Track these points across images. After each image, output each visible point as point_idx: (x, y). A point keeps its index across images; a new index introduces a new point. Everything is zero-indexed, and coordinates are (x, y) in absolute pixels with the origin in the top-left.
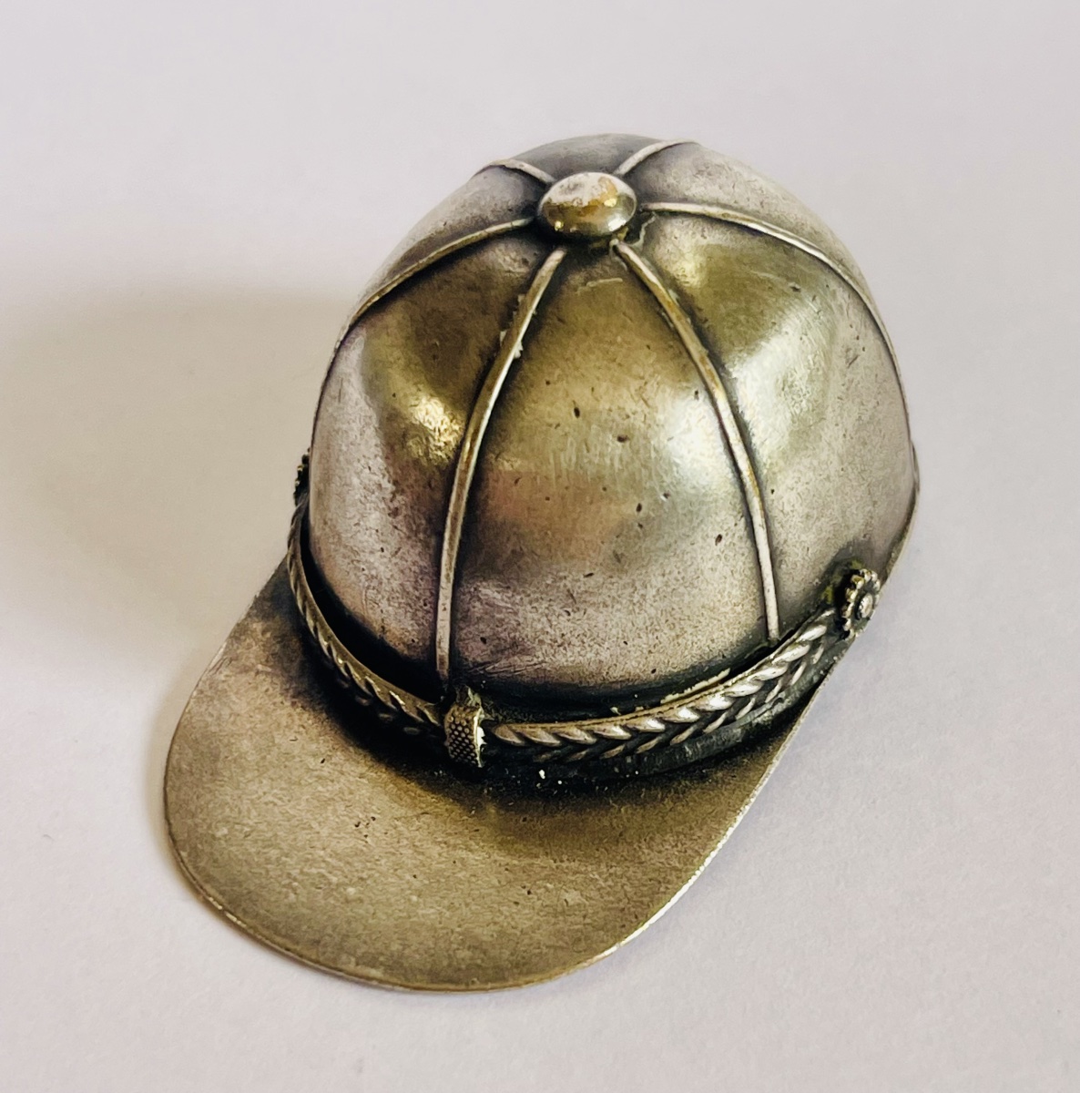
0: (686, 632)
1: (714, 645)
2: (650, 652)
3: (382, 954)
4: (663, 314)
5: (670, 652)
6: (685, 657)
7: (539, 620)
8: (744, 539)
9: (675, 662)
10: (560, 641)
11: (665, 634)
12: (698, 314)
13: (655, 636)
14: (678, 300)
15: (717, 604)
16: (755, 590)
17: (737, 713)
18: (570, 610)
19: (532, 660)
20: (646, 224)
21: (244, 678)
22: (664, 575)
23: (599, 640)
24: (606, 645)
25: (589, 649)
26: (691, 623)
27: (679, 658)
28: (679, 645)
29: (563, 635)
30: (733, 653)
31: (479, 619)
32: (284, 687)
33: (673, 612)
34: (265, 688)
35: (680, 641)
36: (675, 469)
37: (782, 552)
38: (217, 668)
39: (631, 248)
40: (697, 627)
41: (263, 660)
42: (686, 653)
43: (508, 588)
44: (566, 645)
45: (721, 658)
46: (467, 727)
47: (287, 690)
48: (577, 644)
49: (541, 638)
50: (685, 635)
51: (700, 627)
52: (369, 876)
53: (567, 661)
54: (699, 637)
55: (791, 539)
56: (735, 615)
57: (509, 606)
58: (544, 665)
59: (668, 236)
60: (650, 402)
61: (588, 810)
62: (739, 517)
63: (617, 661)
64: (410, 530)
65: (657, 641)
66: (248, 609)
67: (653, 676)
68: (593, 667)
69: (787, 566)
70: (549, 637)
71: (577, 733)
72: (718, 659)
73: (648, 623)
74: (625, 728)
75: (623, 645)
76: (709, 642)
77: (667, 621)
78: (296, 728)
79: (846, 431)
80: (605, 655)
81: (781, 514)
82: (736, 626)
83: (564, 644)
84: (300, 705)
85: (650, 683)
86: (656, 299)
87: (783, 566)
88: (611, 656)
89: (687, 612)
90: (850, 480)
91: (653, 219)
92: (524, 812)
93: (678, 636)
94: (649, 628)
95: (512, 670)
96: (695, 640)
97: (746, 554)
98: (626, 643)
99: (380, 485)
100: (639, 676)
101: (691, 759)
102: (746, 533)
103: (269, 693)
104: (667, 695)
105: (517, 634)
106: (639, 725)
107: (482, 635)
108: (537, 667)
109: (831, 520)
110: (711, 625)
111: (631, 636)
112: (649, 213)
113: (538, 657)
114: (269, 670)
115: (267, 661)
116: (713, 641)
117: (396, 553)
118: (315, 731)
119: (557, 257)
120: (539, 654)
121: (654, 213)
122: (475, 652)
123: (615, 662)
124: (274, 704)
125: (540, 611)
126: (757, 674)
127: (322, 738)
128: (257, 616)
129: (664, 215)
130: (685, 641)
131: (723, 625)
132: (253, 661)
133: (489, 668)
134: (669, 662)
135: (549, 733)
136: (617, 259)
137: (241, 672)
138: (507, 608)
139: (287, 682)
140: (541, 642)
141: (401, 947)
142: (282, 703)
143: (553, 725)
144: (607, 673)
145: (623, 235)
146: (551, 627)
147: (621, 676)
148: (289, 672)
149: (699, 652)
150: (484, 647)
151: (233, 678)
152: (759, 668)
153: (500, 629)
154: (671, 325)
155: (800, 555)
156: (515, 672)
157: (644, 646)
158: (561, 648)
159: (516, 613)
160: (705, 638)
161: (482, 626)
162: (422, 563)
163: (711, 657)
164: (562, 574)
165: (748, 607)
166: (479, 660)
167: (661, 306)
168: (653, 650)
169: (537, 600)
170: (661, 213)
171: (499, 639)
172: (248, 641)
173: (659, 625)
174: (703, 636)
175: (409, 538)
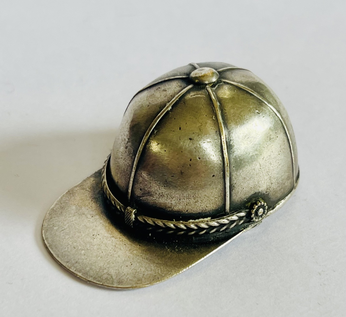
0: (198, 201)
1: (207, 208)
2: (187, 204)
3: (84, 269)
4: (213, 108)
5: (193, 206)
6: (197, 209)
7: (156, 187)
8: (222, 178)
9: (194, 210)
10: (161, 194)
11: (192, 200)
12: (224, 111)
13: (189, 200)
14: (219, 105)
15: (210, 196)
16: (223, 195)
17: (210, 231)
18: (165, 185)
19: (153, 198)
20: (219, 84)
21: (82, 191)
22: (194, 182)
23: (172, 197)
24: (174, 199)
25: (169, 199)
26: (200, 199)
27: (195, 209)
28: (196, 205)
29: (162, 193)
30: (213, 213)
31: (141, 182)
32: (91, 195)
33: (195, 194)
34: (86, 195)
35: (196, 204)
36: (204, 151)
37: (234, 186)
38: (76, 187)
39: (211, 89)
40: (202, 201)
41: (89, 187)
42: (198, 208)
43: (150, 175)
44: (163, 196)
45: (209, 213)
46: (130, 213)
47: (92, 197)
48: (166, 196)
49: (156, 192)
50: (198, 202)
51: (203, 201)
52: (90, 249)
53: (162, 201)
54: (203, 204)
55: (238, 183)
56: (215, 201)
57: (149, 180)
58: (156, 200)
59: (224, 88)
60: (201, 131)
61: (159, 247)
62: (221, 171)
63: (177, 205)
64: (129, 153)
65: (189, 202)
66: (92, 174)
67: (187, 212)
68: (169, 205)
69: (235, 191)
70: (158, 192)
71: (160, 223)
72: (208, 213)
73: (187, 195)
74: (174, 225)
75: (179, 200)
76: (206, 207)
77: (193, 196)
78: (89, 206)
79: (264, 157)
80: (173, 202)
81: (236, 175)
82: (215, 205)
83: (162, 196)
84: (93, 201)
85: (186, 214)
86: (213, 103)
87: (234, 191)
88: (175, 202)
89: (200, 195)
90: (263, 173)
91: (222, 83)
92: (141, 243)
93: (196, 202)
94: (188, 197)
95: (147, 200)
96: (201, 205)
97: (222, 183)
98: (180, 200)
99: (125, 139)
100: (182, 211)
101: (194, 241)
102: (222, 177)
103: (87, 196)
104: (190, 219)
105: (150, 189)
106: (179, 225)
107: (141, 188)
108: (154, 201)
109: (253, 182)
110: (207, 202)
111: (182, 198)
112: (221, 81)
113: (154, 198)
114: (90, 190)
115: (90, 188)
116: (207, 207)
117: (124, 159)
118: (94, 209)
119: (190, 86)
120: (155, 197)
121: (222, 82)
122: (138, 193)
123: (176, 205)
124: (87, 199)
125: (157, 184)
126: (219, 221)
127: (95, 211)
128: (93, 176)
129: (225, 83)
130: (198, 204)
131: (211, 203)
132: (87, 187)
133: (141, 198)
134: (192, 209)
135: (153, 221)
136: (206, 91)
137: (82, 189)
138: (148, 181)
139: (93, 194)
140: (156, 193)
141: (89, 269)
142: (89, 199)
143: (154, 219)
144: (173, 208)
145: (210, 85)
146: (159, 189)
147: (177, 210)
148: (95, 192)
149: (202, 209)
150: (141, 192)
151: (79, 190)
152: (219, 219)
153: (145, 187)
154: (215, 111)
155: (240, 189)
156: (148, 201)
157: (185, 202)
158: (161, 197)
159: (150, 183)
160: (204, 205)
161: (141, 185)
162: (130, 163)
163: (205, 212)
164: (165, 174)
165: (219, 199)
166: (139, 195)
167: (214, 106)
168: (188, 204)
169: (157, 180)
170: (224, 82)
171: (145, 190)
172: (88, 182)
173: (191, 197)
174: (204, 204)
175: (128, 155)
